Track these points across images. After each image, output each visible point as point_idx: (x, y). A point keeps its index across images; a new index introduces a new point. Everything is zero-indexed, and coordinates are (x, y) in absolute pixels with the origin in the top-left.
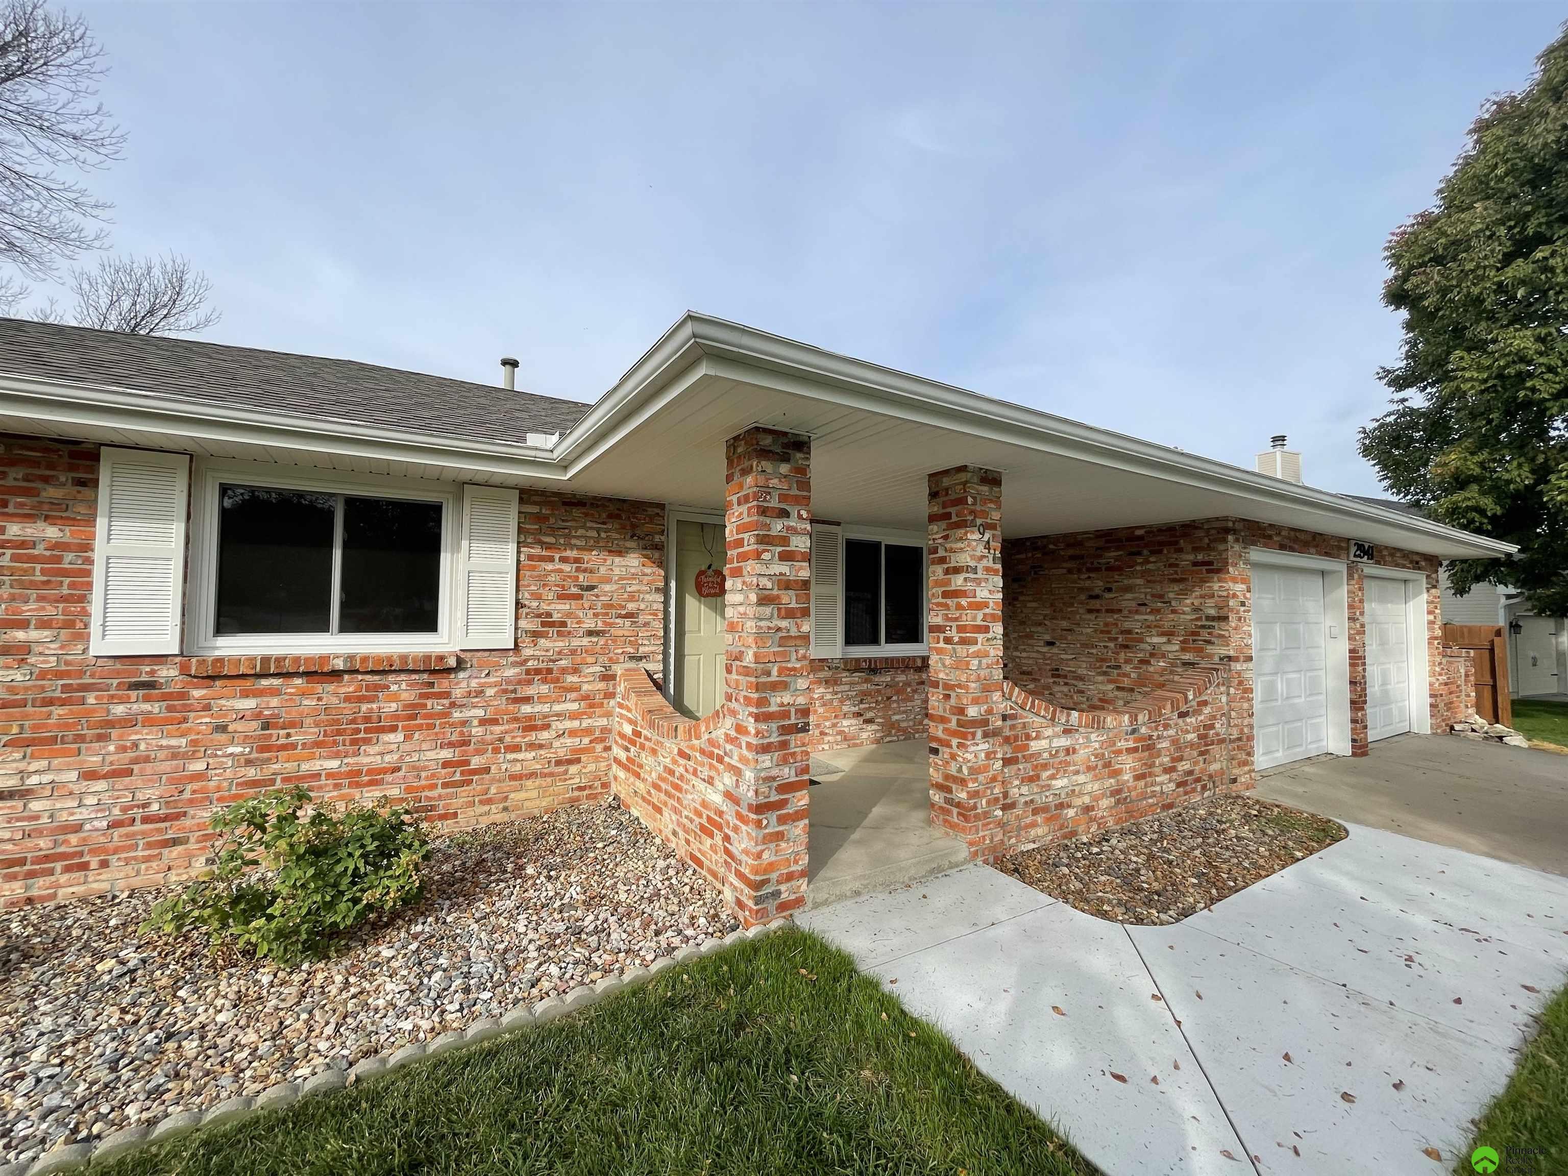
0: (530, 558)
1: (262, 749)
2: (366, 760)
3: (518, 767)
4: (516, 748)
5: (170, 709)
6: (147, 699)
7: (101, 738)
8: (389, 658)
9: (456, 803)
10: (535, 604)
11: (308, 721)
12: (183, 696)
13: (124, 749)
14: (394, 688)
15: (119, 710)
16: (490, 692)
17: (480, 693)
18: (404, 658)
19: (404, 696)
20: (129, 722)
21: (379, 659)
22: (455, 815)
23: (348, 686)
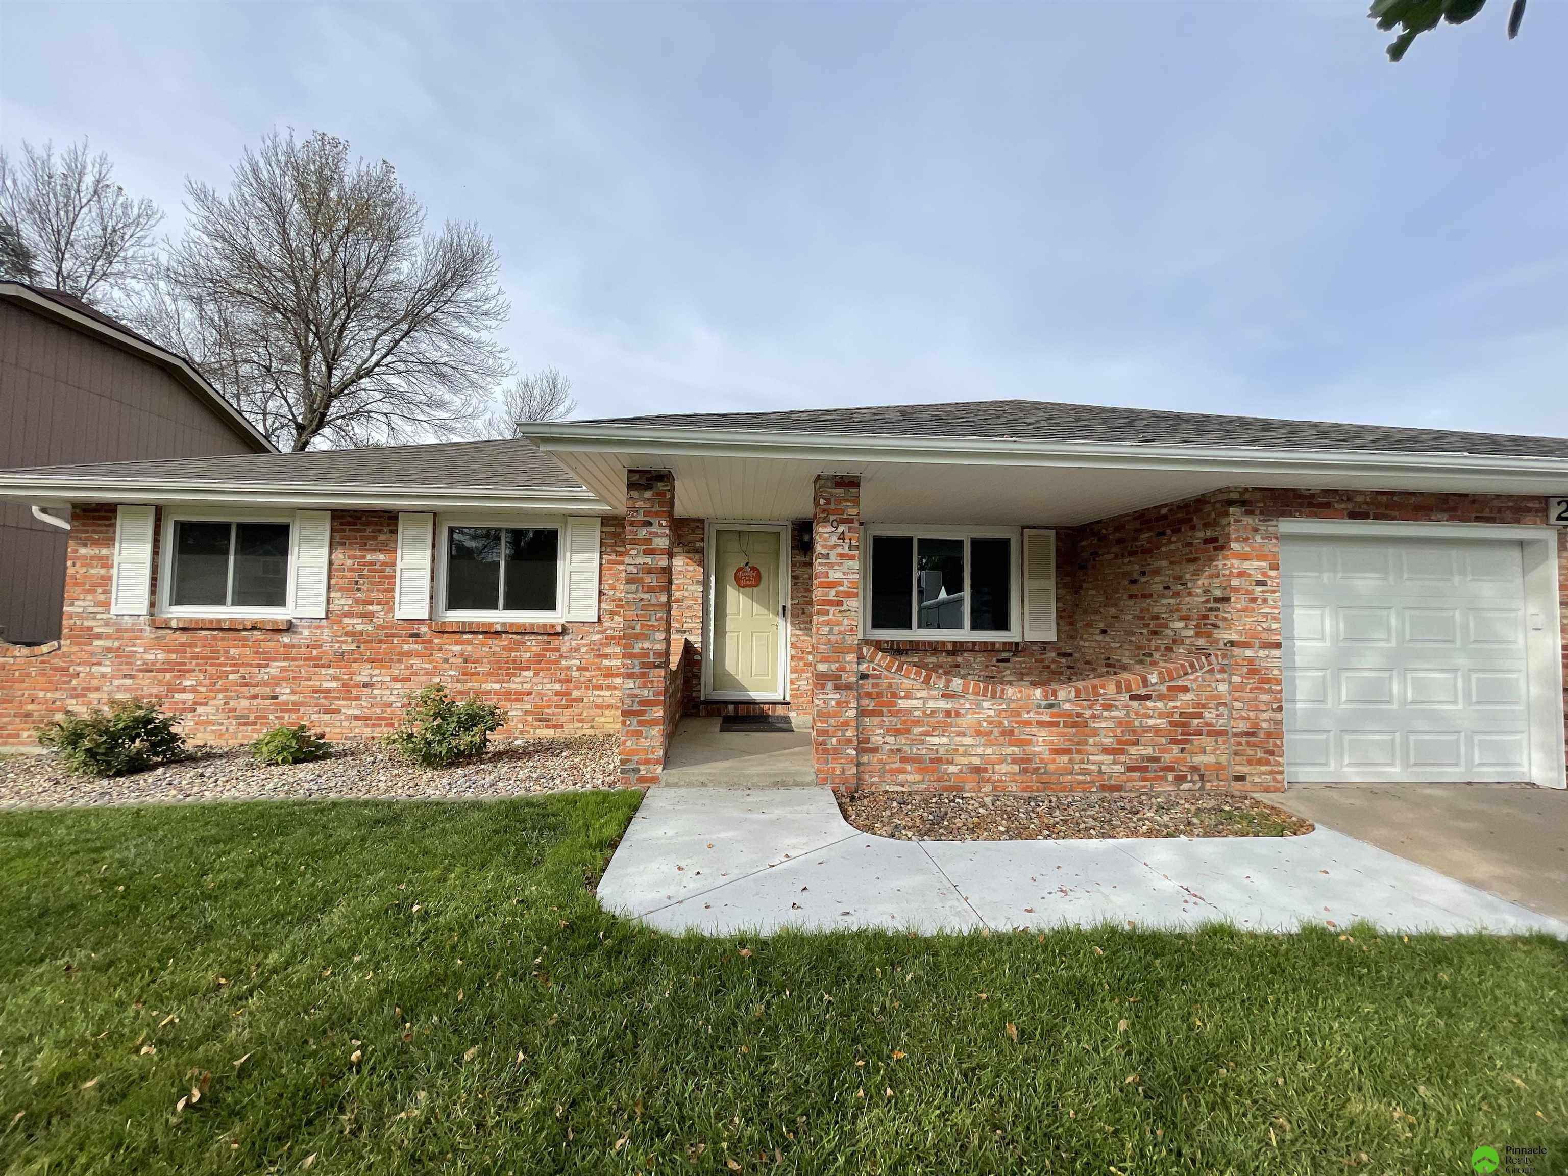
0: (608, 562)
1: (465, 674)
2: (513, 686)
3: (601, 700)
4: (600, 688)
5: (426, 648)
6: (416, 643)
7: (400, 661)
8: (524, 625)
9: (563, 719)
10: (612, 592)
11: (485, 661)
12: (430, 642)
13: (407, 668)
14: (529, 643)
15: (406, 647)
16: (584, 649)
17: (577, 650)
18: (532, 625)
19: (534, 649)
20: (410, 654)
21: (519, 625)
22: (562, 726)
23: (504, 641)
